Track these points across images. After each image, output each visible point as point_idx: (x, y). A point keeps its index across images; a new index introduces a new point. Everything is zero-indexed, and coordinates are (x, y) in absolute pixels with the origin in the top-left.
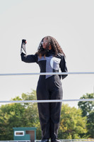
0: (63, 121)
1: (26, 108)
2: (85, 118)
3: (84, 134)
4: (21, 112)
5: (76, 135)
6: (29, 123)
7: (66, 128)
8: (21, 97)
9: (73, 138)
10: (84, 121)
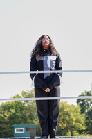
0: (62, 118)
1: (26, 105)
2: (84, 115)
3: (83, 130)
4: (21, 109)
5: (75, 132)
6: (29, 120)
7: (65, 125)
8: (21, 95)
9: (72, 135)
10: (83, 118)
